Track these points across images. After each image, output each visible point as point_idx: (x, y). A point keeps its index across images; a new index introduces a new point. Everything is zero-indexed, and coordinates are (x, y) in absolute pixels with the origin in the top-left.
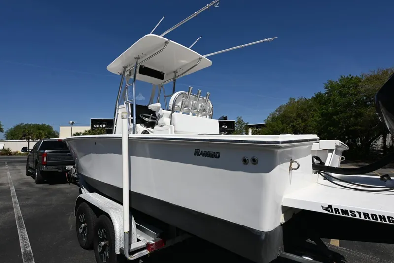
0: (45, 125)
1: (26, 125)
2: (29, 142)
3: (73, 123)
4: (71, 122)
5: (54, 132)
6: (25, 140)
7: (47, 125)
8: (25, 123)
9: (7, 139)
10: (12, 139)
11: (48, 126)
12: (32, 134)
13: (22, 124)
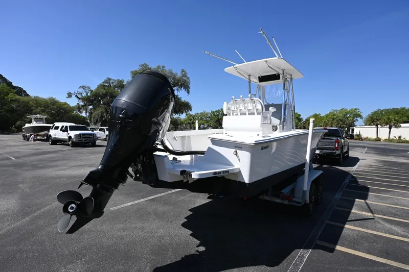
2: (378, 127)
6: (375, 126)
12: (380, 119)
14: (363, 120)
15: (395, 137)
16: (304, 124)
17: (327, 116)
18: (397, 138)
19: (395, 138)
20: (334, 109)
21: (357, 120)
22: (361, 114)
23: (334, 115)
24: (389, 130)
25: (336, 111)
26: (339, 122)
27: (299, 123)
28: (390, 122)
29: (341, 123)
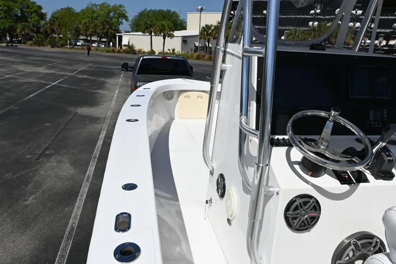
0: (170, 11)
1: (150, 11)
2: (151, 36)
3: (202, 8)
4: (200, 7)
5: (181, 21)
6: (148, 34)
7: (172, 11)
8: (149, 9)
9: (132, 31)
10: (137, 31)
11: (174, 13)
12: (154, 25)
13: (146, 9)
14: (130, 23)
15: (169, 50)
16: (51, 24)
17: (83, 12)
18: (171, 51)
19: (169, 52)
20: (93, 3)
21: (122, 23)
22: (127, 15)
23: (93, 12)
24: (163, 40)
25: (96, 6)
26: (104, 25)
27: (43, 22)
28: (164, 30)
29: (107, 27)
